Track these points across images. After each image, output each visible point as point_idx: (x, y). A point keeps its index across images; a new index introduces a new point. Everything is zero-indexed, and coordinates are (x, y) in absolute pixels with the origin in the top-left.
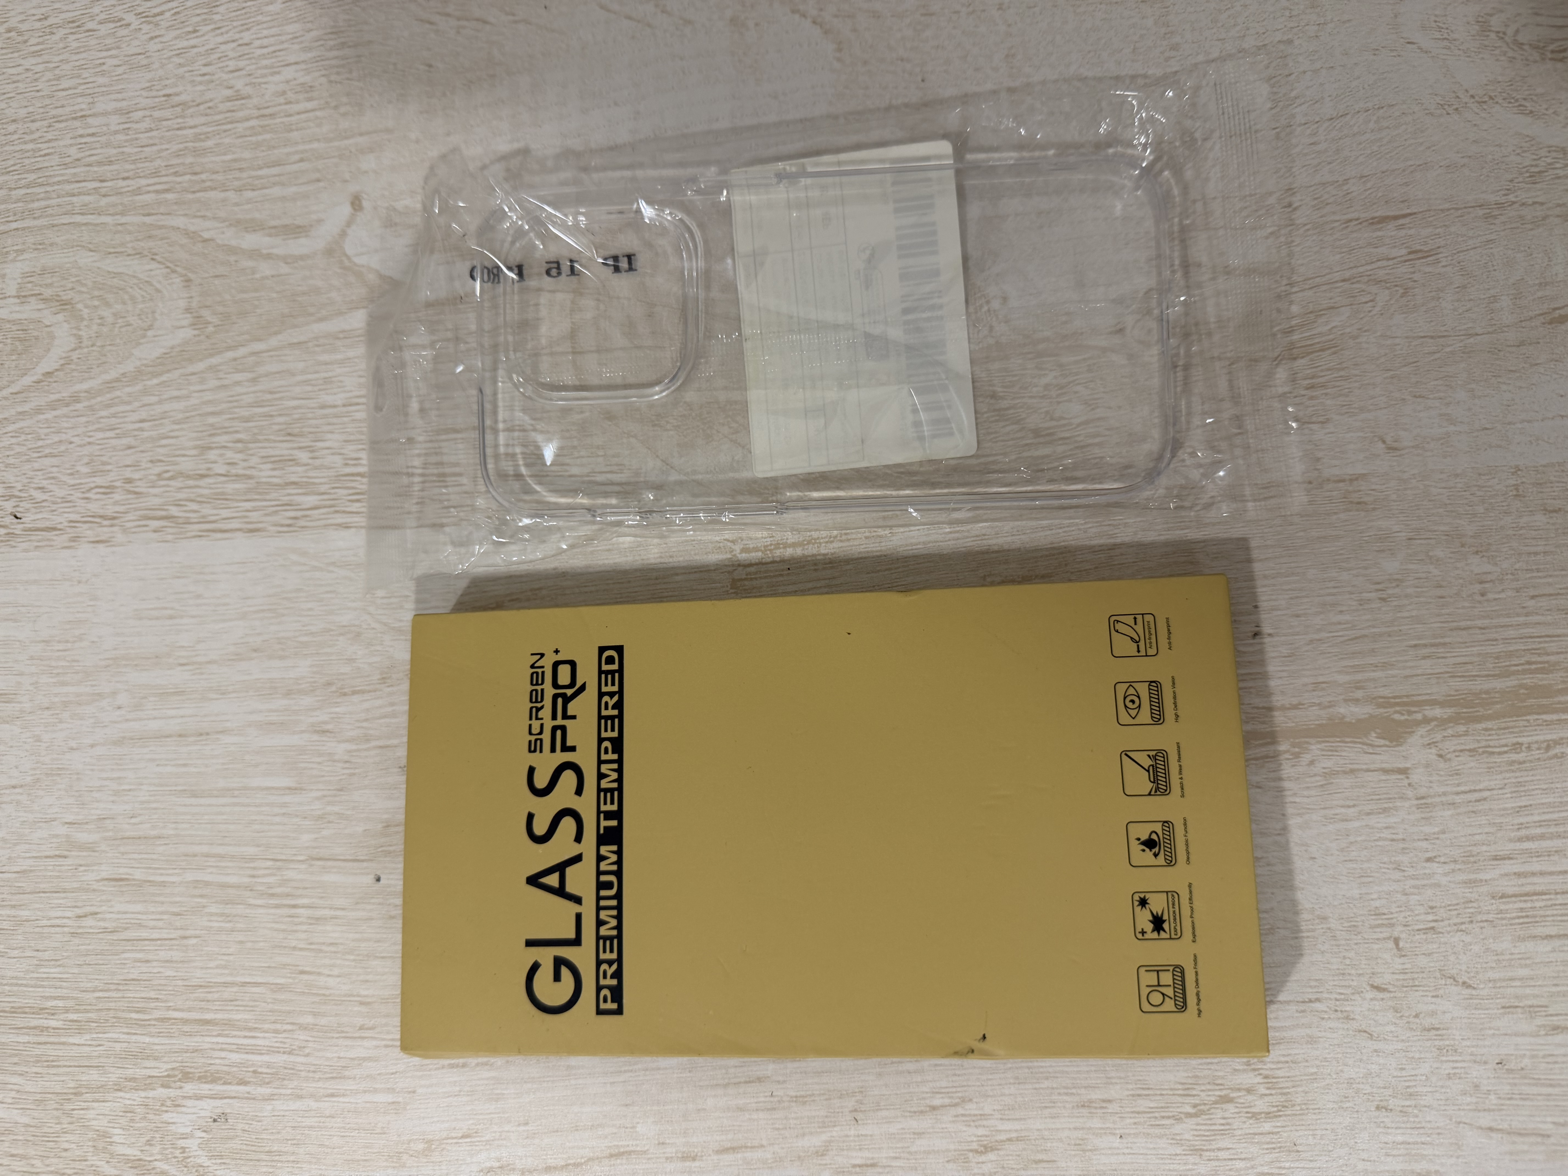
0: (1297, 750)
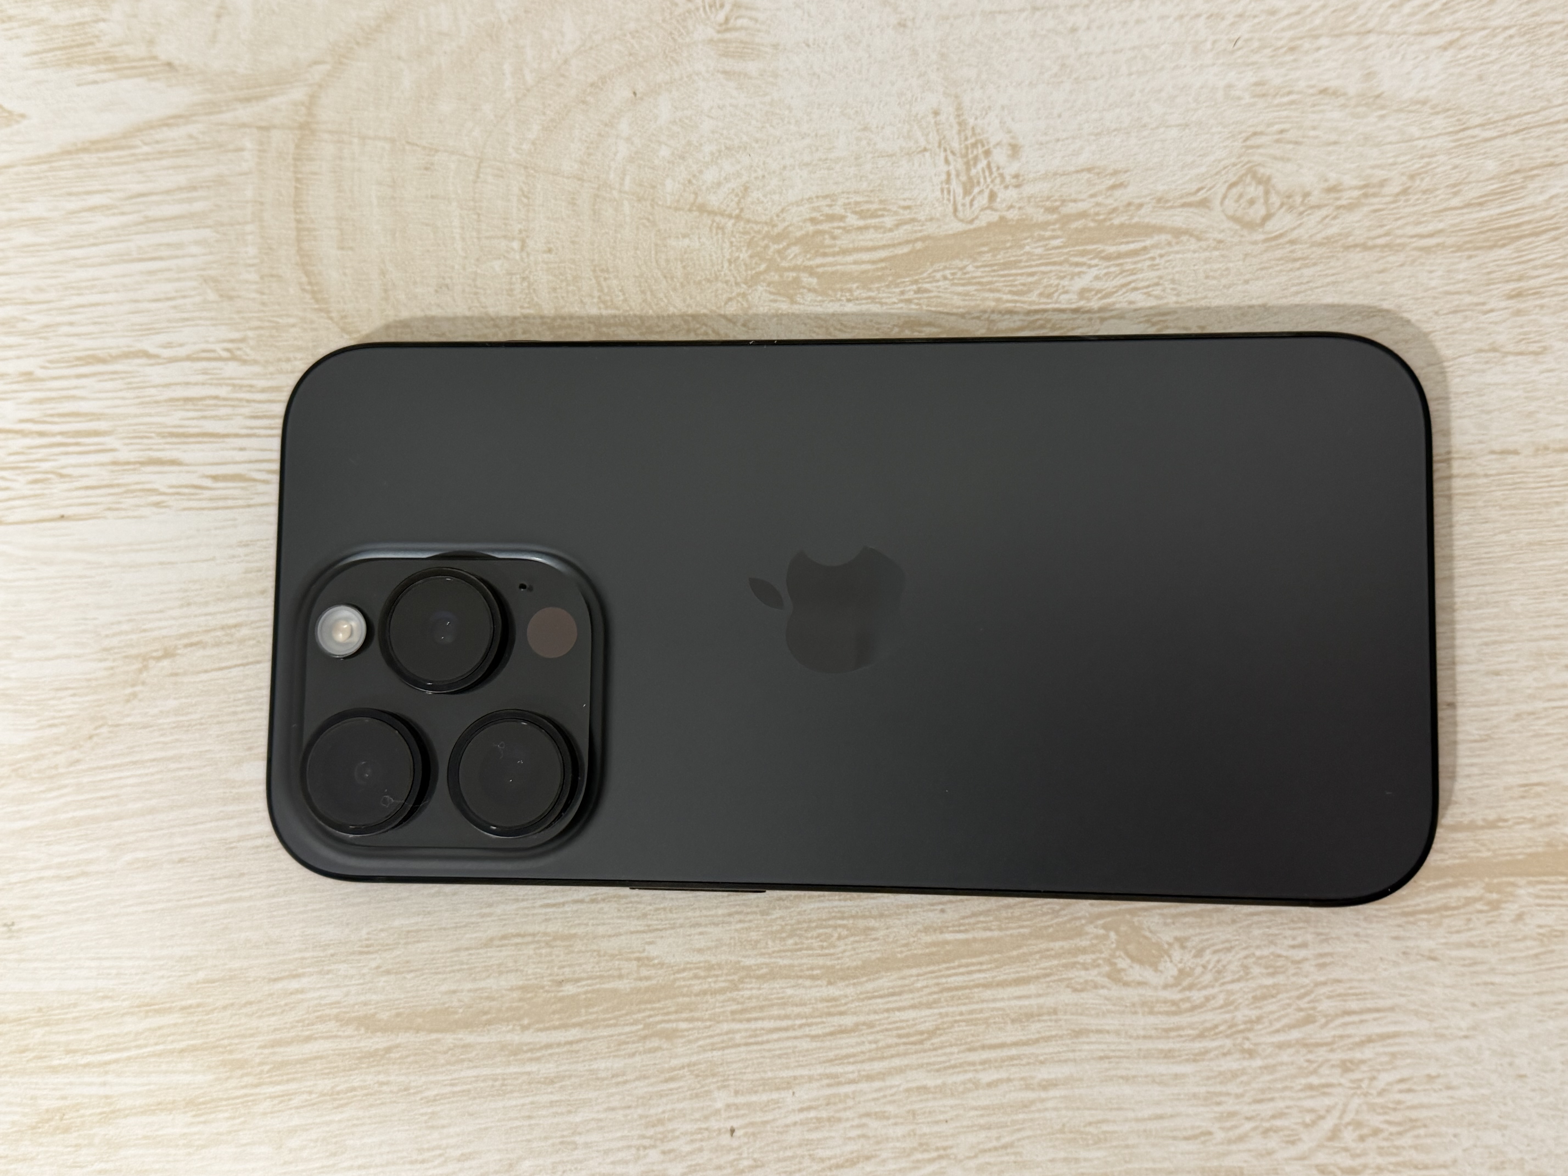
0: (1495, 896)
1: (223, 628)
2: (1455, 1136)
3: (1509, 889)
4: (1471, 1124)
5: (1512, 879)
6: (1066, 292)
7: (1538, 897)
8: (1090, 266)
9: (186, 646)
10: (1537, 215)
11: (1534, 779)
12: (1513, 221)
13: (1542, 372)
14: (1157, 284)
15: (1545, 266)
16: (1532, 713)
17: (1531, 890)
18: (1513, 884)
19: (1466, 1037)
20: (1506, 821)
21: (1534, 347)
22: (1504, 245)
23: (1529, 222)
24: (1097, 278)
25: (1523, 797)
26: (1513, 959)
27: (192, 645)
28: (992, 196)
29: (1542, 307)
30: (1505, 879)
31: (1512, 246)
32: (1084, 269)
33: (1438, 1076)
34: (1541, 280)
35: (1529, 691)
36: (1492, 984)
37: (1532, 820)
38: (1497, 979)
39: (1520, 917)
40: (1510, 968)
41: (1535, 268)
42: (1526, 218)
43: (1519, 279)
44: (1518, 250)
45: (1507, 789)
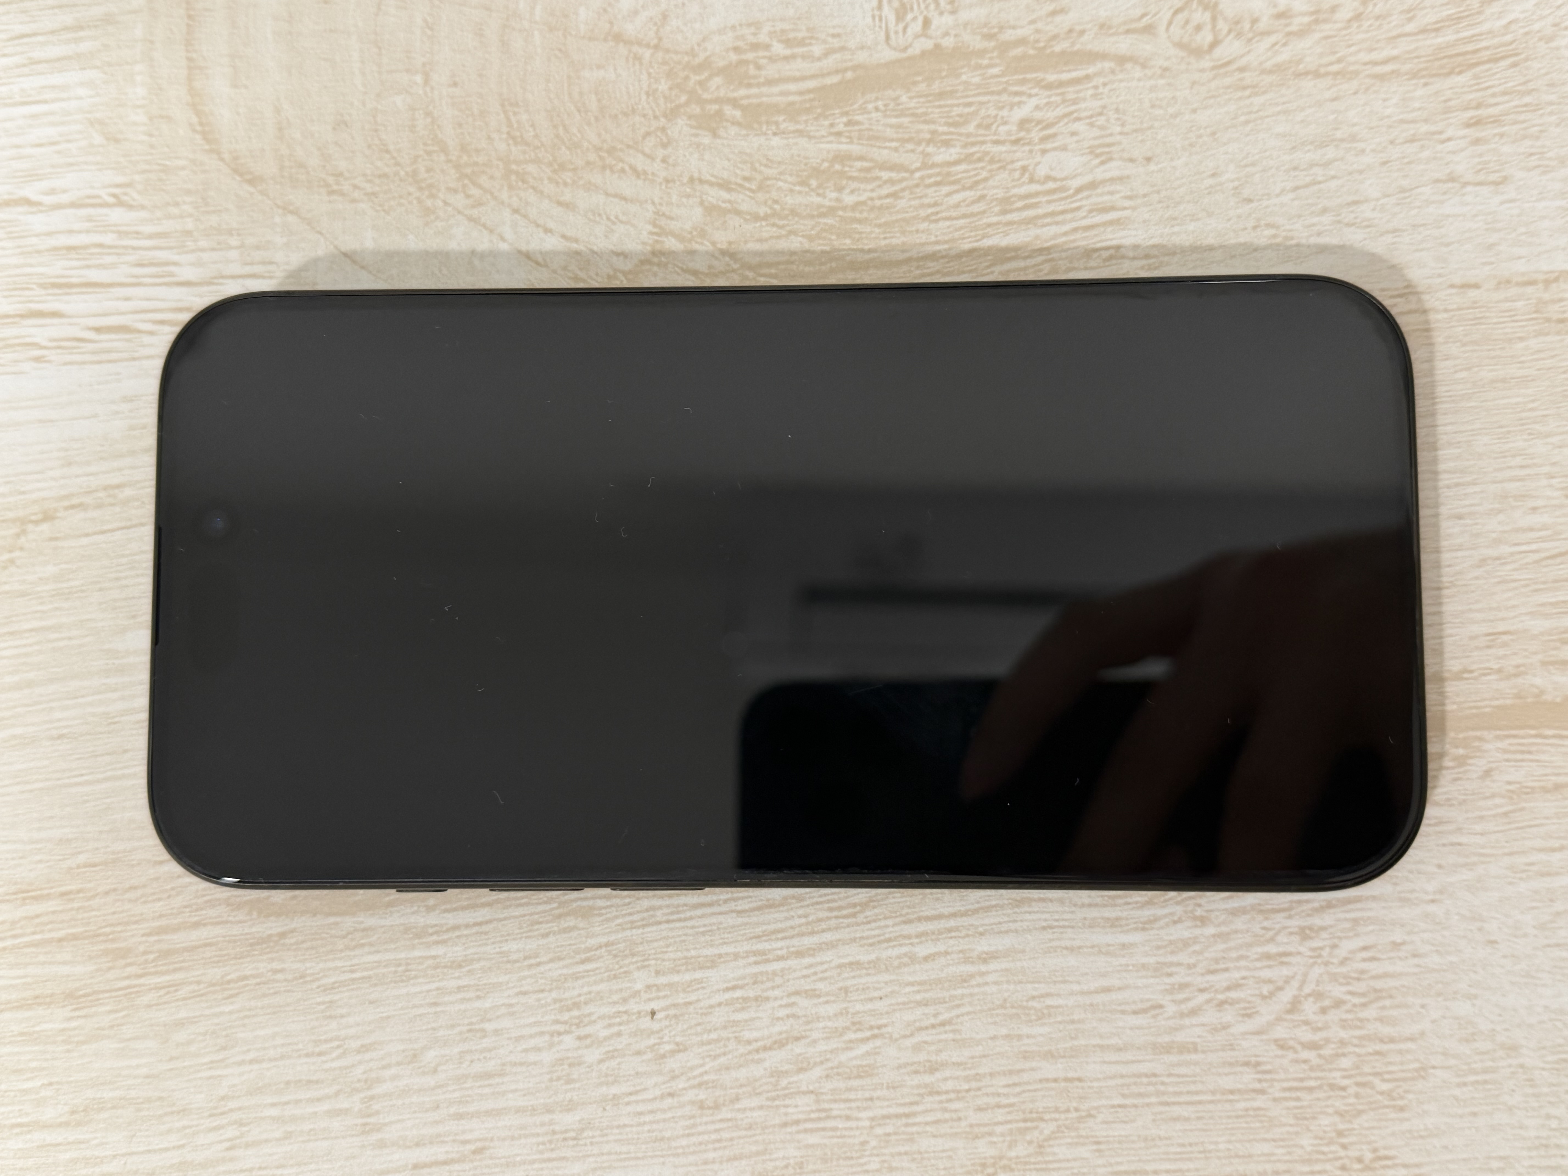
1: (105, 488)
2: (1423, 1006)
3: (1476, 744)
4: (1439, 994)
5: (1478, 733)
6: (1005, 123)
7: (1505, 751)
8: (1030, 96)
9: (67, 508)
10: (1496, 41)
11: (1501, 627)
12: (1470, 47)
13: (1502, 203)
14: (1101, 114)
15: (1505, 93)
16: (1498, 558)
17: (1499, 745)
18: (1480, 739)
19: (1433, 901)
20: (1471, 672)
21: (1493, 177)
22: (1460, 73)
23: (1487, 48)
24: (1037, 108)
25: (1489, 647)
26: (1481, 818)
27: (73, 507)
28: (927, 22)
29: (1502, 135)
30: (1472, 733)
31: (1469, 74)
32: (1024, 99)
33: (1403, 943)
34: (1501, 107)
35: (1494, 535)
36: (1460, 844)
37: (1499, 671)
38: (1463, 839)
39: (1487, 773)
40: (1478, 828)
41: (1494, 95)
42: (1484, 44)
43: (1478, 106)
44: (1476, 77)
45: (1472, 638)
